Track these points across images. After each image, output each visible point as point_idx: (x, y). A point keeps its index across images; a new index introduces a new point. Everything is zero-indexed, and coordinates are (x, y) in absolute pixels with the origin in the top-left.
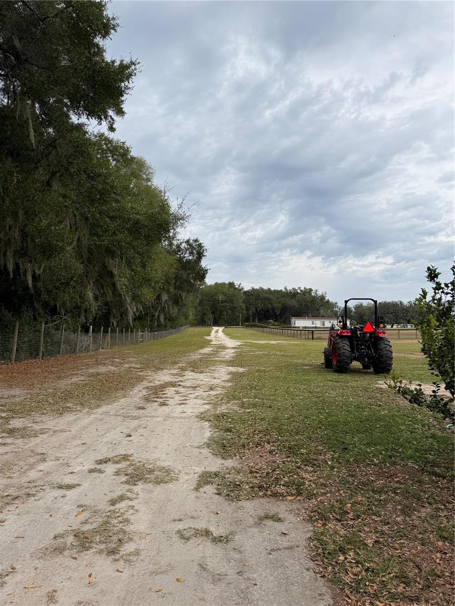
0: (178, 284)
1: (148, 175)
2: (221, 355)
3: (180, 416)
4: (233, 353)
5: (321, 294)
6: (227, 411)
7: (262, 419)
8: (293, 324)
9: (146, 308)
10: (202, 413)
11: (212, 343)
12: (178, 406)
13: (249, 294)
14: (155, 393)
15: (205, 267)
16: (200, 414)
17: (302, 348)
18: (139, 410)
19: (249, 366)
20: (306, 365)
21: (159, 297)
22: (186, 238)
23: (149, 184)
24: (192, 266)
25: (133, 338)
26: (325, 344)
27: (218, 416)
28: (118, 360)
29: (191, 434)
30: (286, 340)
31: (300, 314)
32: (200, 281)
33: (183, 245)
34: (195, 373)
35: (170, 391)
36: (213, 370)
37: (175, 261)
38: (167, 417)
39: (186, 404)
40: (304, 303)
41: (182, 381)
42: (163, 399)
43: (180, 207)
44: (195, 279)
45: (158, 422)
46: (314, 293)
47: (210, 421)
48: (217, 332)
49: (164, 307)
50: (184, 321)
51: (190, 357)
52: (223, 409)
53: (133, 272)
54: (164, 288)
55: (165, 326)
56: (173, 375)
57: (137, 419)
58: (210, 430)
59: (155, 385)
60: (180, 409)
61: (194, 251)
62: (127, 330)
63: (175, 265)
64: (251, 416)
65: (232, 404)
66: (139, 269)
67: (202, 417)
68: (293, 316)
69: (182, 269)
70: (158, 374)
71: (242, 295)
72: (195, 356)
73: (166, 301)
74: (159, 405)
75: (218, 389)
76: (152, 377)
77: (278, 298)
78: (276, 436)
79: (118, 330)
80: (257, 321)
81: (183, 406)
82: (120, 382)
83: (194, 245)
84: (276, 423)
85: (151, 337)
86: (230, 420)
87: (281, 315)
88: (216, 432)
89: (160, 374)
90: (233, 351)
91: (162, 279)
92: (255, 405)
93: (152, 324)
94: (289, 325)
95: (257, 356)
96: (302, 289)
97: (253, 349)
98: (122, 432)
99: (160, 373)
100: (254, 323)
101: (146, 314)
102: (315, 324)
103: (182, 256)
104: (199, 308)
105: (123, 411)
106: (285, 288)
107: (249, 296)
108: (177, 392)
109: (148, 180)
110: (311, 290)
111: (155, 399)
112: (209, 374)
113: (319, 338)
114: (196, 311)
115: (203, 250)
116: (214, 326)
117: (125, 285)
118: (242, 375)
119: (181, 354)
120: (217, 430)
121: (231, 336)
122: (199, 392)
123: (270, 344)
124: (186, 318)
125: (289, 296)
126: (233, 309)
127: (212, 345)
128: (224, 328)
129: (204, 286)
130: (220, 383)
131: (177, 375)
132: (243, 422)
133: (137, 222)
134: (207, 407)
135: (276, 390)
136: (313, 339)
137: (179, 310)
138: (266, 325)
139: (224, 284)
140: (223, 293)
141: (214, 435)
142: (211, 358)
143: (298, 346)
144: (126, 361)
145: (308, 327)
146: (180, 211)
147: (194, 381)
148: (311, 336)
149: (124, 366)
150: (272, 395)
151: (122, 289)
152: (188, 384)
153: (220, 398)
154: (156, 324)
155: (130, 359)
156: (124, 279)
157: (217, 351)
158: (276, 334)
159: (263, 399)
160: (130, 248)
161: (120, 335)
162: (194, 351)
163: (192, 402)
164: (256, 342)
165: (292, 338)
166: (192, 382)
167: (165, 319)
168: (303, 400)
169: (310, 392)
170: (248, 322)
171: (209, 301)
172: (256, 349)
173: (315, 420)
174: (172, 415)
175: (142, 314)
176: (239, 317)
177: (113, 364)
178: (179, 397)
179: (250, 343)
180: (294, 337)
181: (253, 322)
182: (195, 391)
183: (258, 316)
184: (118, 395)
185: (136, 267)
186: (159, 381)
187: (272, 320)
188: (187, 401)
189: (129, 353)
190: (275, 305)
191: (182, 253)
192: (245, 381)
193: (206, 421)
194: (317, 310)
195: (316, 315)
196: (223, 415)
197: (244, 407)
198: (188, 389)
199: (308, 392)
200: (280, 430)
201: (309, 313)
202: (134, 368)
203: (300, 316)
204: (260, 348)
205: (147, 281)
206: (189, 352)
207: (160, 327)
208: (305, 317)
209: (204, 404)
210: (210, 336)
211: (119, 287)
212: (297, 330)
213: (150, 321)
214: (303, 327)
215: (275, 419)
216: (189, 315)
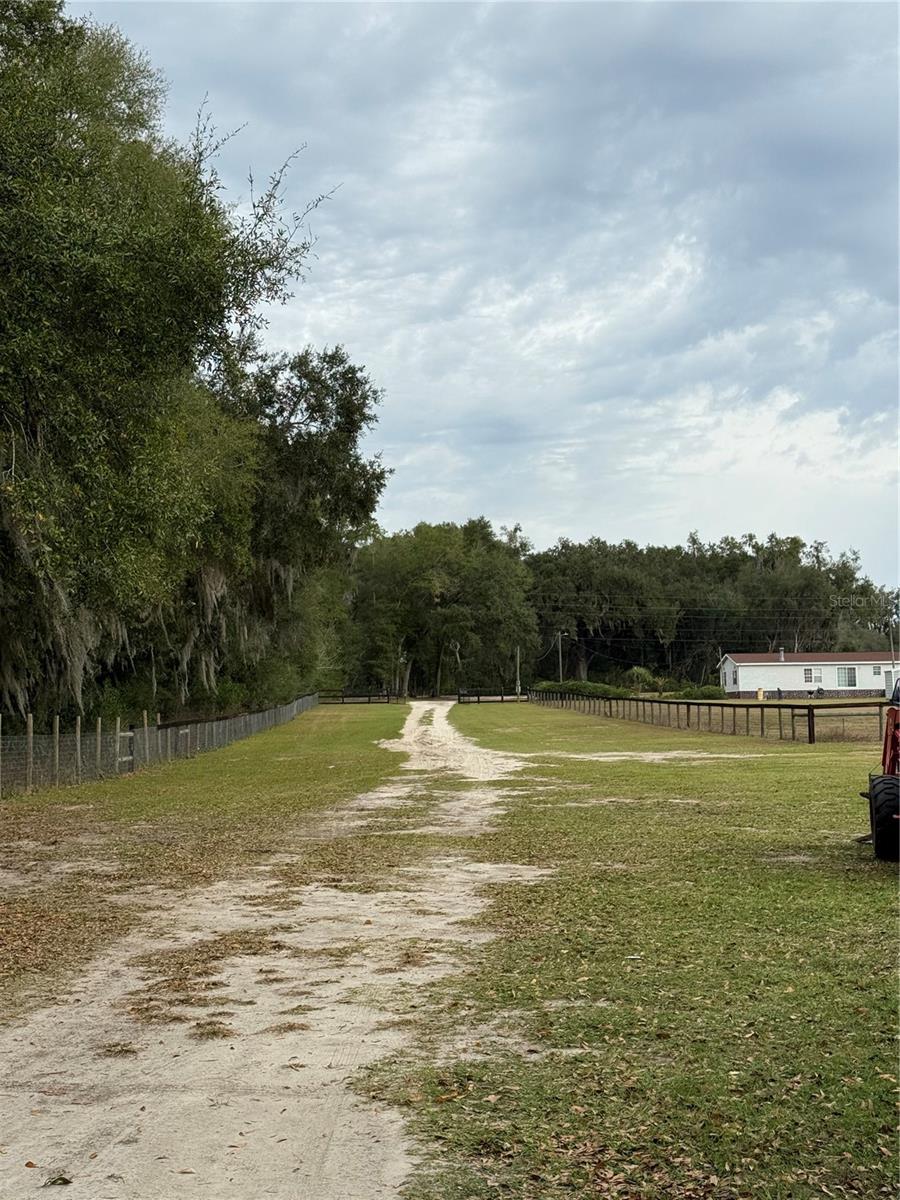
0: (265, 532)
1: (136, 100)
2: (447, 812)
3: (280, 1082)
4: (496, 804)
5: (836, 559)
6: (480, 1058)
7: (631, 1094)
8: (730, 680)
9: (143, 631)
10: (372, 1070)
11: (407, 766)
12: (270, 1038)
13: (551, 565)
14: (179, 984)
15: (372, 464)
16: (363, 1074)
17: (772, 776)
18: (109, 1061)
19: (562, 857)
20: (798, 850)
21: (191, 588)
22: (294, 351)
23: (143, 136)
24: (321, 461)
25: (93, 756)
26: (869, 760)
27: (442, 1083)
28: (32, 845)
29: (328, 1165)
30: (704, 747)
31: (755, 643)
32: (354, 520)
33: (285, 376)
34: (343, 890)
35: (239, 972)
36: (414, 879)
37: (254, 444)
38: (227, 1089)
39: (303, 1027)
40: (770, 600)
41: (287, 929)
42: (211, 1010)
43: (264, 212)
44: (334, 513)
45: (187, 1113)
46: (808, 555)
47: (408, 1103)
48: (427, 719)
49: (216, 628)
50: (297, 682)
51: (322, 827)
52: (460, 1048)
53: (77, 487)
54: (208, 550)
55: (222, 704)
56: (252, 900)
57: (98, 1099)
58: (406, 1145)
59: (176, 946)
60: (279, 1049)
61: (329, 401)
62: (68, 724)
63: (253, 460)
64: (583, 1078)
65: (501, 1027)
66: (103, 472)
67: (372, 1086)
68: (729, 652)
69: (282, 474)
70: (190, 900)
71: (521, 570)
72: (340, 822)
73: (221, 603)
74: (191, 1036)
75: (439, 957)
76: (164, 915)
77: (664, 582)
78: (697, 1173)
79: (31, 722)
80: (584, 675)
81: (291, 1037)
82: (34, 939)
83: (325, 375)
84: (691, 1107)
85: (165, 748)
86: (492, 1098)
87: (680, 648)
88: (434, 1156)
89: (199, 899)
90: (492, 796)
91: (198, 512)
92: (594, 1029)
93: (169, 695)
94: (713, 688)
95: (592, 815)
96: (762, 540)
97: (572, 788)
98: (29, 1165)
99: (201, 895)
100: (571, 683)
101: (144, 658)
102: (819, 679)
103: (279, 420)
104: (356, 629)
105: (39, 1065)
106: (694, 541)
107: (549, 574)
108: (269, 978)
109: (138, 120)
110: (796, 544)
111: (176, 1010)
112: (399, 894)
113: (837, 737)
114: (342, 641)
115: (365, 397)
116: (413, 697)
117: (50, 541)
118: (532, 896)
119: (286, 815)
120: (436, 1146)
121: (487, 739)
122: (360, 975)
123: (640, 764)
124: (304, 670)
125: (709, 571)
126: (488, 628)
127: (408, 772)
128: (452, 703)
129: (370, 541)
130: (445, 932)
131: (268, 900)
132: (550, 1105)
133: (89, 282)
134: (395, 1040)
135: (680, 959)
136: (812, 739)
137: (274, 638)
138: (621, 690)
139: (447, 530)
140: (448, 564)
141: (425, 1171)
142: (405, 827)
143: (753, 770)
144: (64, 847)
145: (791, 694)
146: (263, 229)
147: (335, 926)
148: (802, 730)
149: (57, 870)
150: (667, 982)
151: (37, 555)
152: (313, 939)
153: (447, 1001)
154: (184, 694)
155: (80, 839)
156: (44, 513)
157: (430, 798)
158: (661, 723)
159: (628, 1000)
160: (62, 389)
161: (44, 741)
162: (335, 800)
163: (328, 1020)
164: (587, 757)
165: (731, 738)
166: (328, 930)
167: (221, 673)
168: (798, 1001)
169: (827, 968)
170: (548, 678)
171: (394, 600)
172: (586, 786)
173: (861, 1093)
174: (245, 1079)
175: (127, 658)
176: (513, 658)
177: (11, 863)
178: (276, 1000)
179: (559, 760)
180: (734, 733)
181: (566, 678)
182: (342, 971)
183: (588, 655)
184: (23, 994)
185: (92, 464)
186: (196, 929)
187: (645, 666)
188: (311, 1015)
189: (77, 815)
190: (653, 607)
191: (281, 411)
192: (548, 924)
193: (392, 1103)
194: (825, 624)
195: (818, 643)
196: (463, 1077)
197: (548, 1036)
198: (315, 963)
199: (816, 965)
200: (710, 1142)
201: (791, 637)
202: (96, 876)
203: (754, 651)
204: (604, 780)
205: (138, 521)
206: (320, 804)
207: (203, 707)
208: (776, 651)
209: (382, 1027)
210: (400, 736)
211: (24, 548)
212: (748, 707)
213: (161, 683)
214: (771, 695)
215: (687, 1095)
216: (316, 657)
